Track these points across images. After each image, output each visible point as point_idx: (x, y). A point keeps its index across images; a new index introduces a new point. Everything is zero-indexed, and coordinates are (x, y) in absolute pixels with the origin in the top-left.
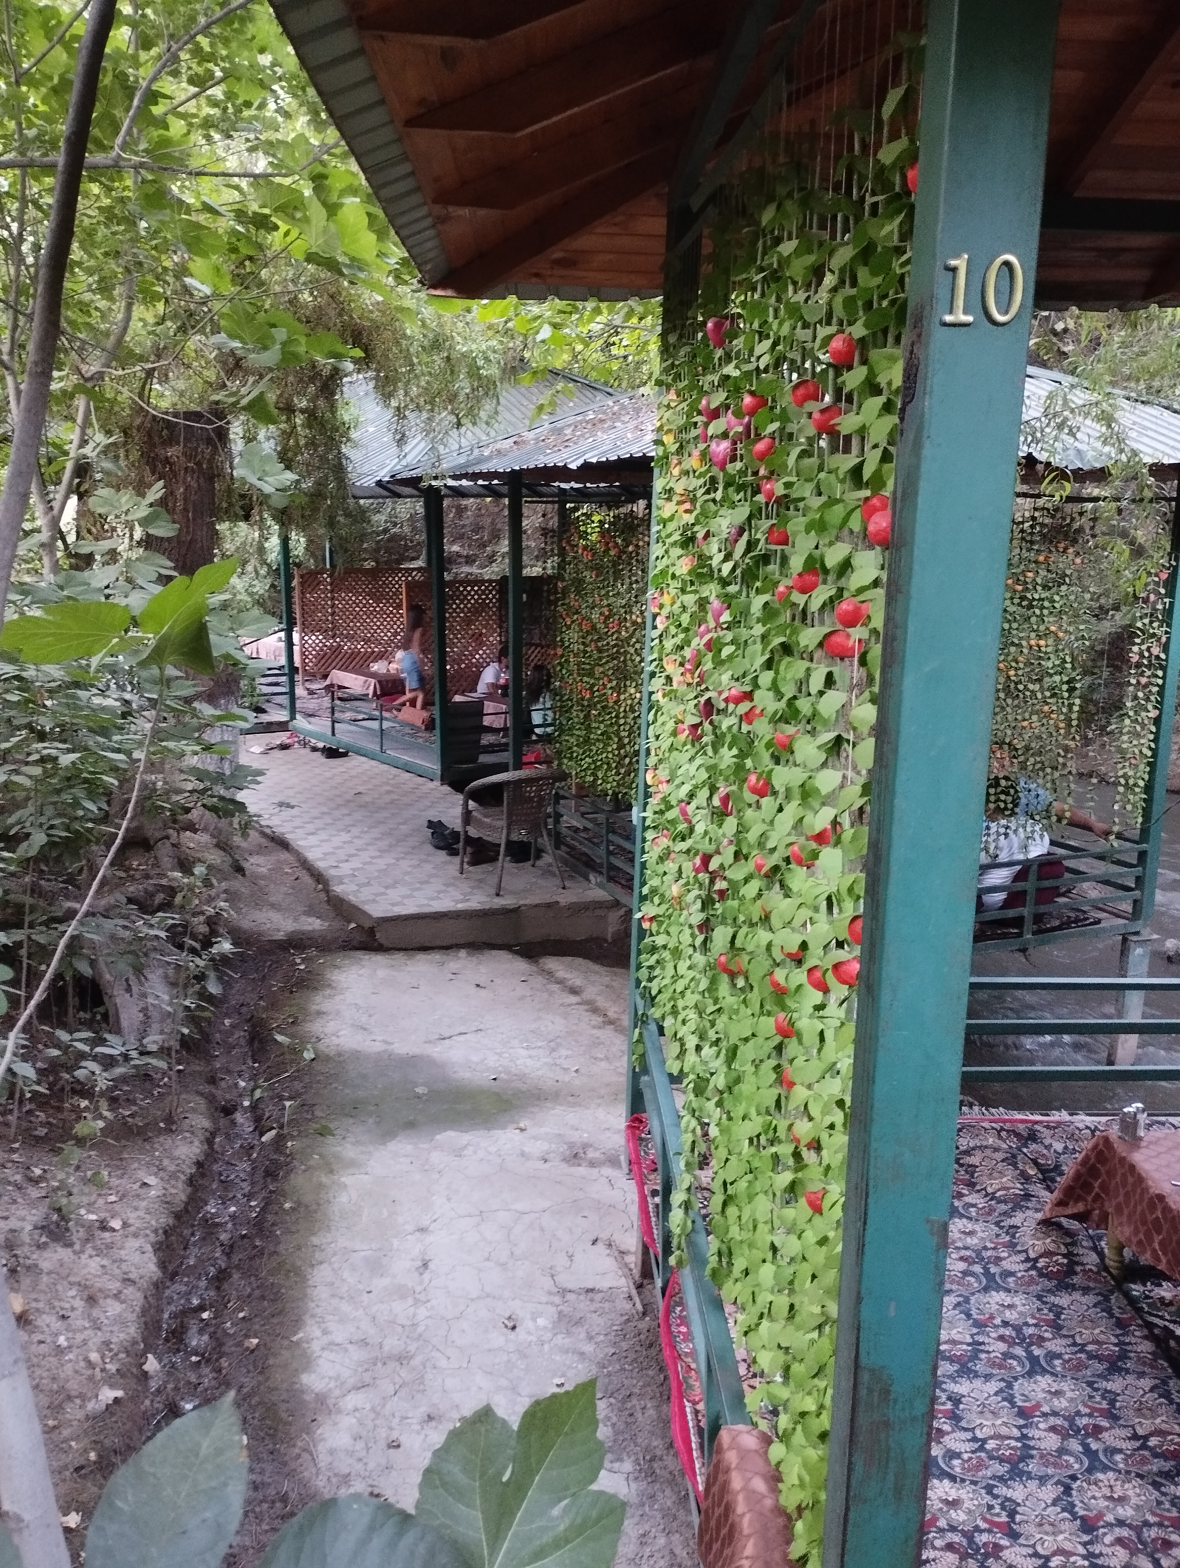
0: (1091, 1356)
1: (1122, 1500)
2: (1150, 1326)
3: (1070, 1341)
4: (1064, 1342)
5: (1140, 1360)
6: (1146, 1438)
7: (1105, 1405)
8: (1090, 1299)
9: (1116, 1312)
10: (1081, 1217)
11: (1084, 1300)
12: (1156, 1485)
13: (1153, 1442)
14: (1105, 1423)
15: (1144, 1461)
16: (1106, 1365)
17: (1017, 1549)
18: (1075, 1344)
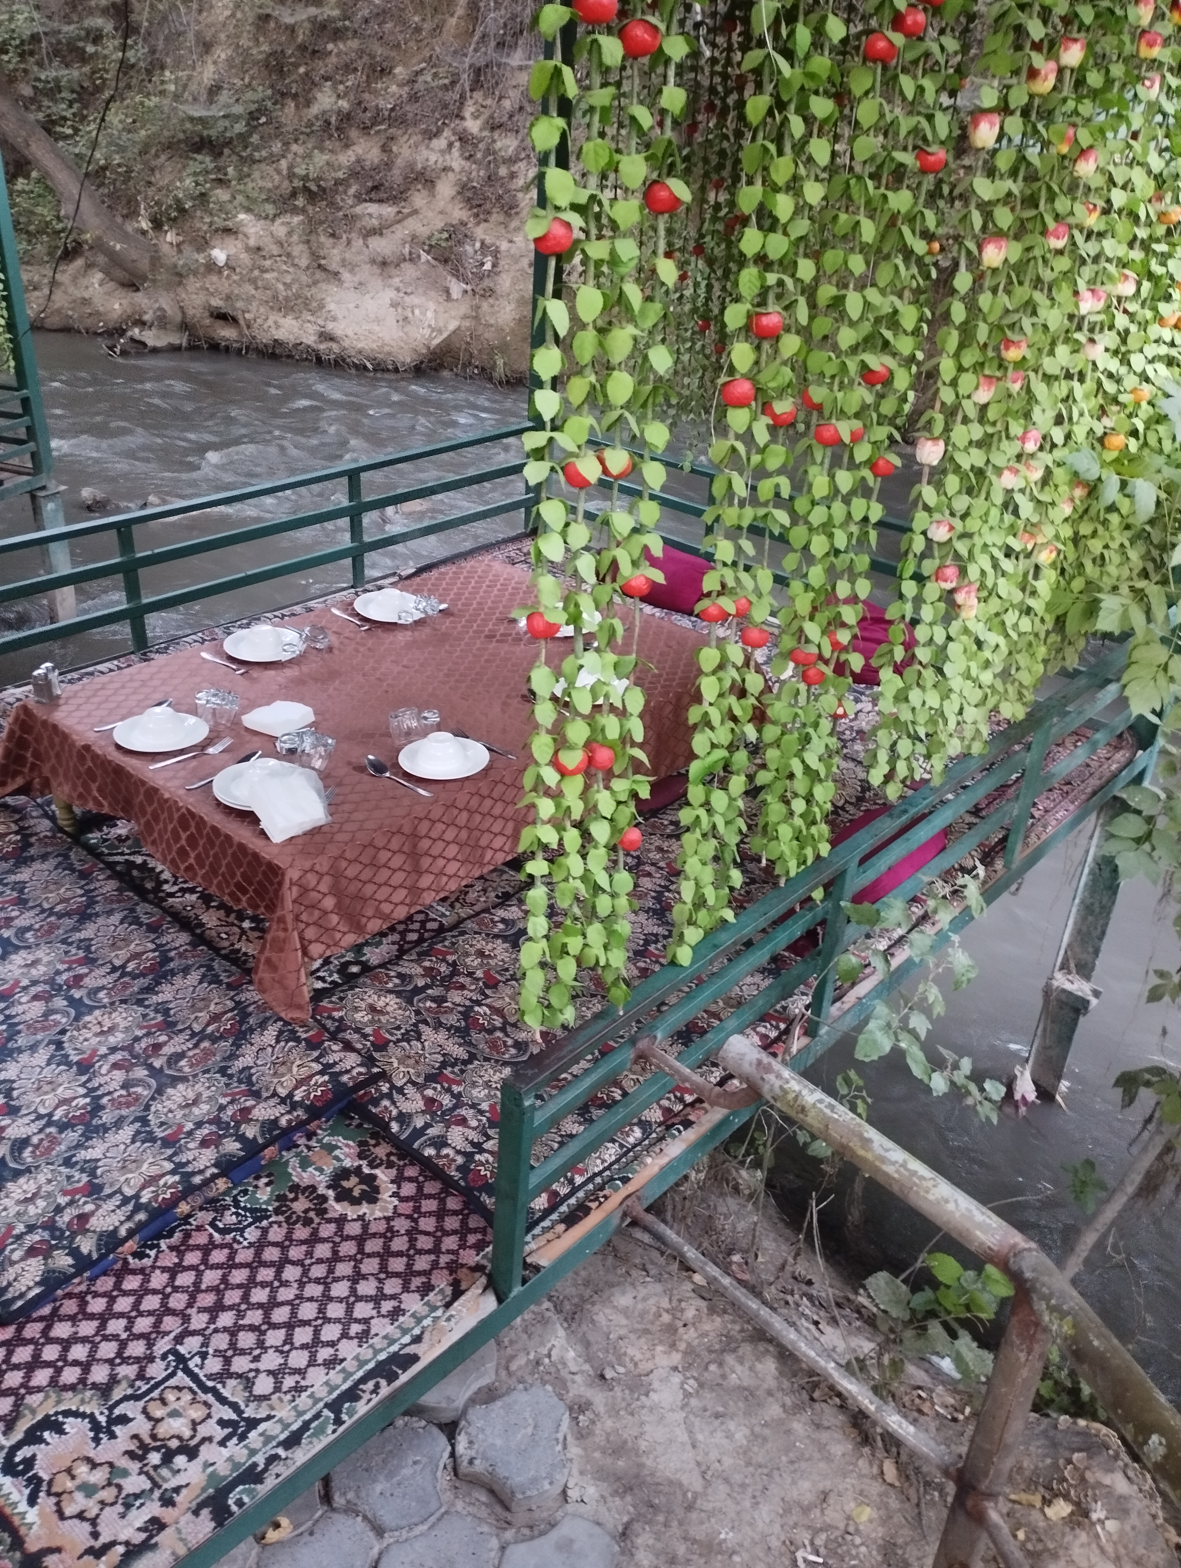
0: (60, 916)
1: (112, 1030)
2: (111, 866)
3: (37, 910)
4: (32, 913)
5: (108, 900)
6: (123, 966)
7: (81, 954)
8: (51, 863)
9: (78, 866)
10: (24, 790)
11: (45, 866)
12: (140, 1002)
13: (131, 967)
14: (84, 970)
15: (125, 986)
16: (76, 918)
17: (20, 1121)
18: (43, 911)
